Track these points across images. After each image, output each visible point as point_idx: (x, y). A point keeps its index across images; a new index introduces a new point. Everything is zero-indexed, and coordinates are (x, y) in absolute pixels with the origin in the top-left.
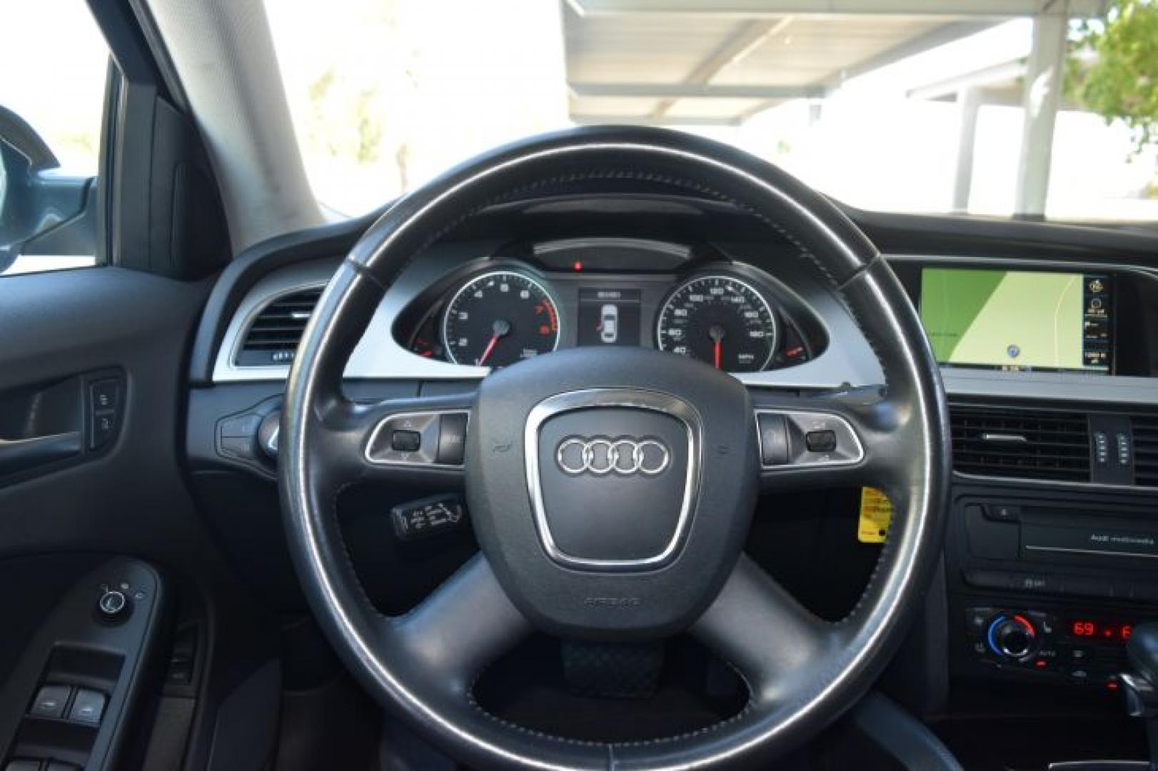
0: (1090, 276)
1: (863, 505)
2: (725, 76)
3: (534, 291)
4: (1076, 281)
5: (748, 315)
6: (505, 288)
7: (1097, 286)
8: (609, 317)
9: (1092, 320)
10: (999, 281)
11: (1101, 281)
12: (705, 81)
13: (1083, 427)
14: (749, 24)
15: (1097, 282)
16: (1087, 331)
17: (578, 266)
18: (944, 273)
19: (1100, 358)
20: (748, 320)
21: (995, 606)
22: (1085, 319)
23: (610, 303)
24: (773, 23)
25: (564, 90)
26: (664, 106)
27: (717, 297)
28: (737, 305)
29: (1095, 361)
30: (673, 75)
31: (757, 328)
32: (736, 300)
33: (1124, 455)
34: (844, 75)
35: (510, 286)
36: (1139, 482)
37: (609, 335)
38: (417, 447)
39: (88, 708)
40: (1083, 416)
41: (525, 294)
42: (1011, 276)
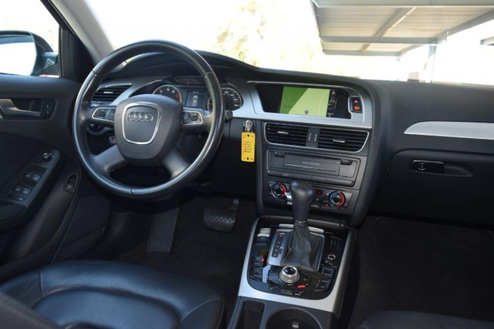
0: (332, 90)
1: (242, 150)
2: (389, 34)
3: (176, 91)
4: (328, 91)
5: (235, 100)
6: (168, 90)
7: (334, 93)
8: (195, 99)
9: (331, 103)
10: (306, 90)
11: (335, 91)
12: (381, 36)
13: (307, 131)
14: (399, 10)
15: (334, 92)
16: (329, 107)
17: (188, 83)
18: (290, 88)
19: (331, 115)
20: (234, 101)
21: (276, 181)
22: (329, 103)
23: (196, 95)
24: (409, 10)
25: (319, 40)
26: (366, 47)
27: (226, 94)
28: (232, 97)
29: (330, 116)
30: (369, 33)
31: (236, 103)
32: (232, 95)
33: (316, 139)
34: (448, 33)
35: (170, 90)
36: (319, 147)
37: (195, 104)
38: (105, 116)
39: (36, 178)
40: (308, 128)
41: (173, 92)
42: (309, 90)
